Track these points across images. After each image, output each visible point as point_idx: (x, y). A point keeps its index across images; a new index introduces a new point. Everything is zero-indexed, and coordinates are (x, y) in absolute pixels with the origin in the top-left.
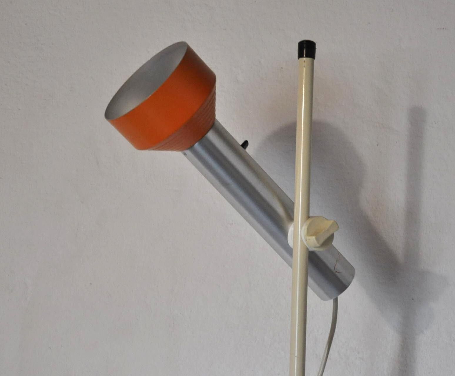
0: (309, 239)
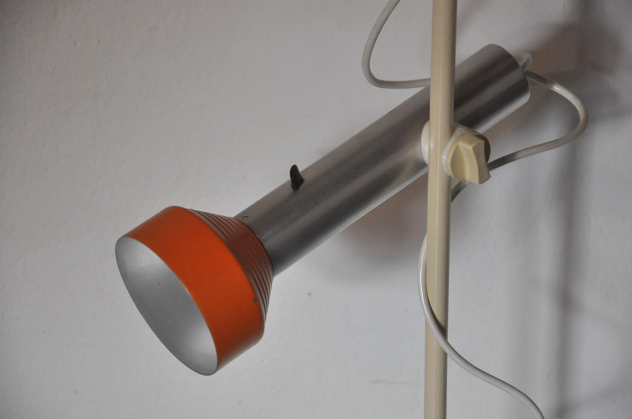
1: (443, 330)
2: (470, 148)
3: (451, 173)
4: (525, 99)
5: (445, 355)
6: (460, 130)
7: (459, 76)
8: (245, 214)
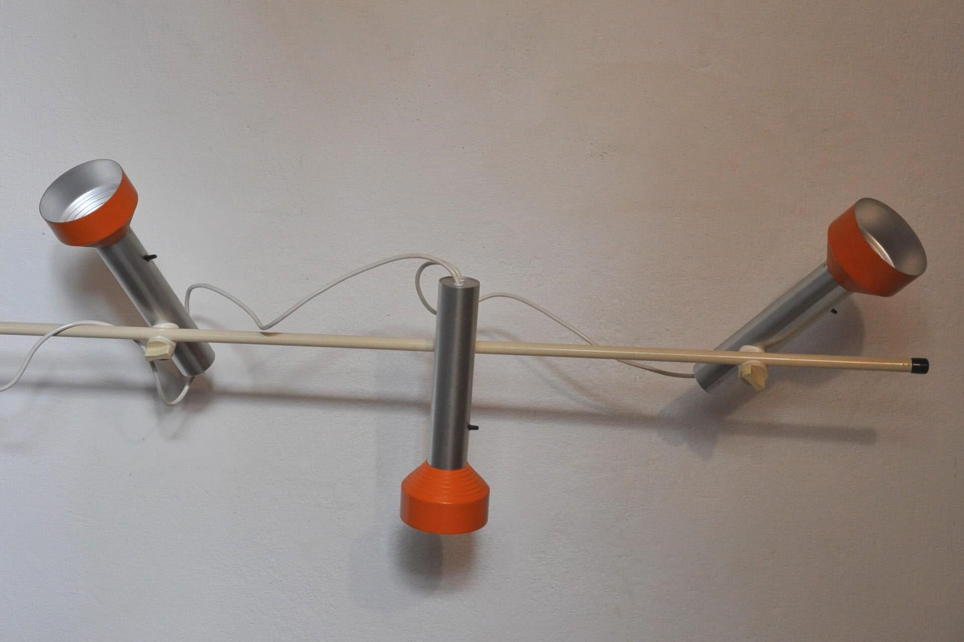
0: (748, 367)
1: (55, 335)
2: (167, 352)
3: (149, 341)
4: (184, 373)
5: (43, 335)
6: (174, 344)
7: (204, 344)
8: (131, 231)
